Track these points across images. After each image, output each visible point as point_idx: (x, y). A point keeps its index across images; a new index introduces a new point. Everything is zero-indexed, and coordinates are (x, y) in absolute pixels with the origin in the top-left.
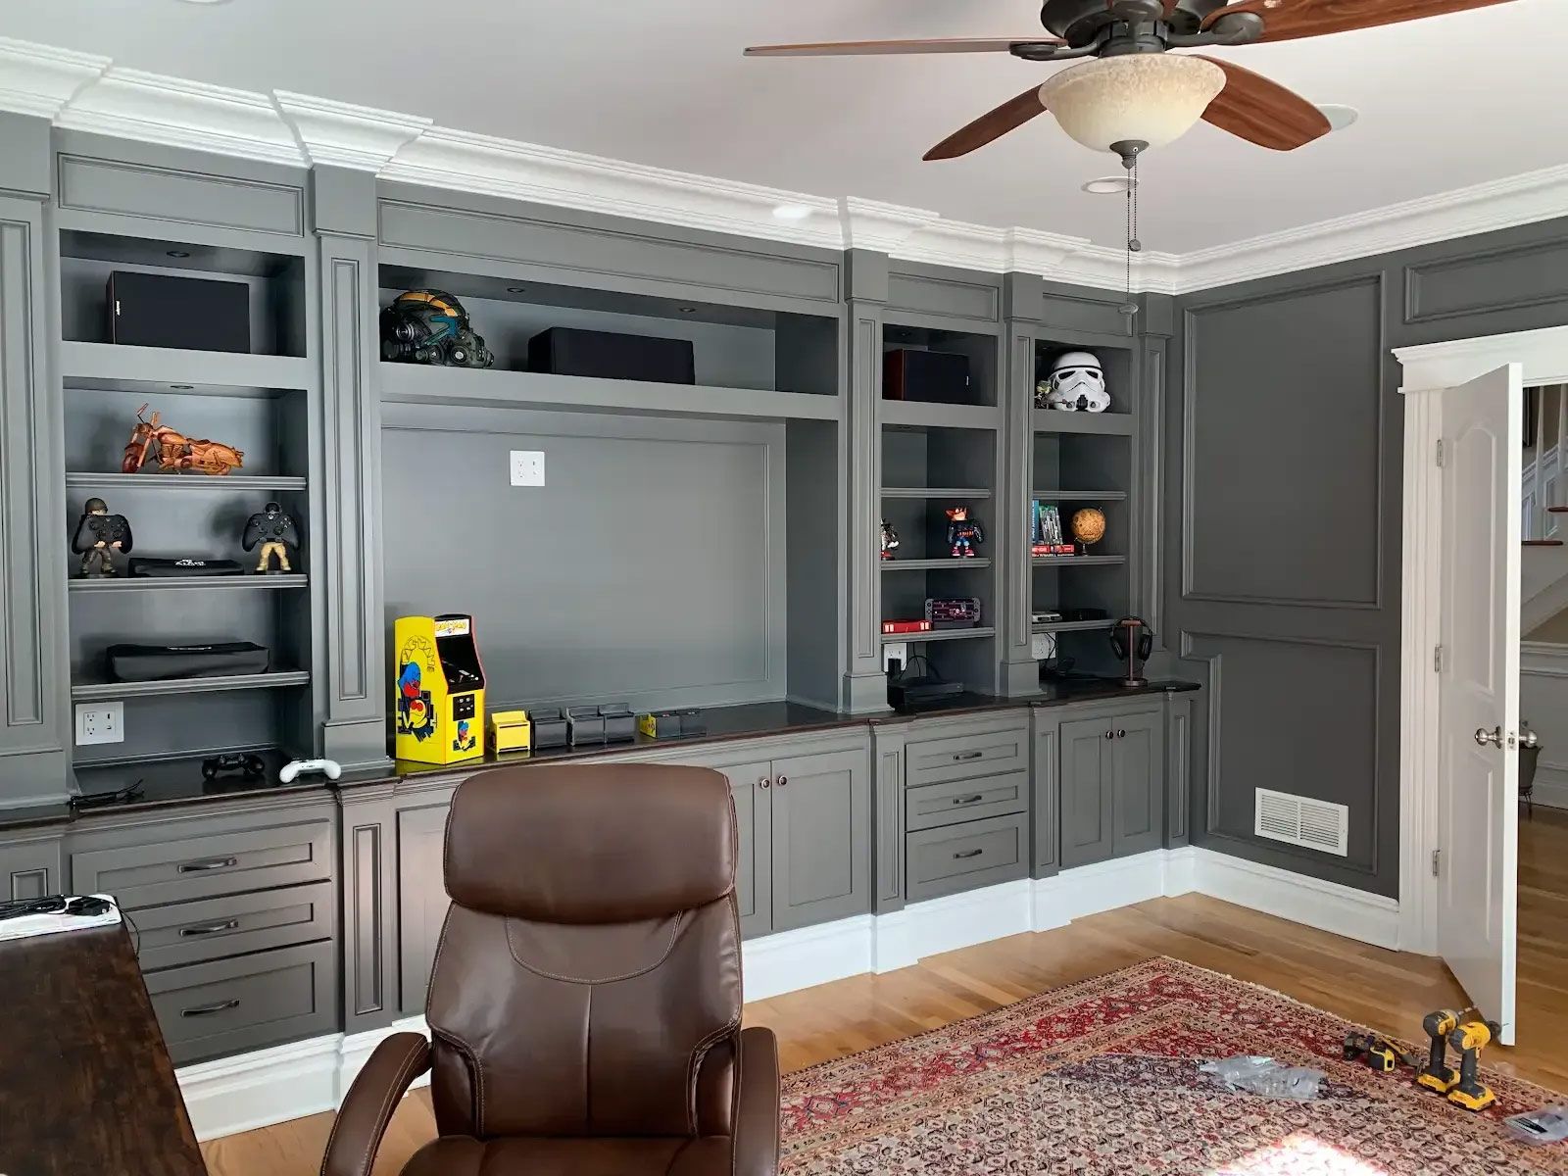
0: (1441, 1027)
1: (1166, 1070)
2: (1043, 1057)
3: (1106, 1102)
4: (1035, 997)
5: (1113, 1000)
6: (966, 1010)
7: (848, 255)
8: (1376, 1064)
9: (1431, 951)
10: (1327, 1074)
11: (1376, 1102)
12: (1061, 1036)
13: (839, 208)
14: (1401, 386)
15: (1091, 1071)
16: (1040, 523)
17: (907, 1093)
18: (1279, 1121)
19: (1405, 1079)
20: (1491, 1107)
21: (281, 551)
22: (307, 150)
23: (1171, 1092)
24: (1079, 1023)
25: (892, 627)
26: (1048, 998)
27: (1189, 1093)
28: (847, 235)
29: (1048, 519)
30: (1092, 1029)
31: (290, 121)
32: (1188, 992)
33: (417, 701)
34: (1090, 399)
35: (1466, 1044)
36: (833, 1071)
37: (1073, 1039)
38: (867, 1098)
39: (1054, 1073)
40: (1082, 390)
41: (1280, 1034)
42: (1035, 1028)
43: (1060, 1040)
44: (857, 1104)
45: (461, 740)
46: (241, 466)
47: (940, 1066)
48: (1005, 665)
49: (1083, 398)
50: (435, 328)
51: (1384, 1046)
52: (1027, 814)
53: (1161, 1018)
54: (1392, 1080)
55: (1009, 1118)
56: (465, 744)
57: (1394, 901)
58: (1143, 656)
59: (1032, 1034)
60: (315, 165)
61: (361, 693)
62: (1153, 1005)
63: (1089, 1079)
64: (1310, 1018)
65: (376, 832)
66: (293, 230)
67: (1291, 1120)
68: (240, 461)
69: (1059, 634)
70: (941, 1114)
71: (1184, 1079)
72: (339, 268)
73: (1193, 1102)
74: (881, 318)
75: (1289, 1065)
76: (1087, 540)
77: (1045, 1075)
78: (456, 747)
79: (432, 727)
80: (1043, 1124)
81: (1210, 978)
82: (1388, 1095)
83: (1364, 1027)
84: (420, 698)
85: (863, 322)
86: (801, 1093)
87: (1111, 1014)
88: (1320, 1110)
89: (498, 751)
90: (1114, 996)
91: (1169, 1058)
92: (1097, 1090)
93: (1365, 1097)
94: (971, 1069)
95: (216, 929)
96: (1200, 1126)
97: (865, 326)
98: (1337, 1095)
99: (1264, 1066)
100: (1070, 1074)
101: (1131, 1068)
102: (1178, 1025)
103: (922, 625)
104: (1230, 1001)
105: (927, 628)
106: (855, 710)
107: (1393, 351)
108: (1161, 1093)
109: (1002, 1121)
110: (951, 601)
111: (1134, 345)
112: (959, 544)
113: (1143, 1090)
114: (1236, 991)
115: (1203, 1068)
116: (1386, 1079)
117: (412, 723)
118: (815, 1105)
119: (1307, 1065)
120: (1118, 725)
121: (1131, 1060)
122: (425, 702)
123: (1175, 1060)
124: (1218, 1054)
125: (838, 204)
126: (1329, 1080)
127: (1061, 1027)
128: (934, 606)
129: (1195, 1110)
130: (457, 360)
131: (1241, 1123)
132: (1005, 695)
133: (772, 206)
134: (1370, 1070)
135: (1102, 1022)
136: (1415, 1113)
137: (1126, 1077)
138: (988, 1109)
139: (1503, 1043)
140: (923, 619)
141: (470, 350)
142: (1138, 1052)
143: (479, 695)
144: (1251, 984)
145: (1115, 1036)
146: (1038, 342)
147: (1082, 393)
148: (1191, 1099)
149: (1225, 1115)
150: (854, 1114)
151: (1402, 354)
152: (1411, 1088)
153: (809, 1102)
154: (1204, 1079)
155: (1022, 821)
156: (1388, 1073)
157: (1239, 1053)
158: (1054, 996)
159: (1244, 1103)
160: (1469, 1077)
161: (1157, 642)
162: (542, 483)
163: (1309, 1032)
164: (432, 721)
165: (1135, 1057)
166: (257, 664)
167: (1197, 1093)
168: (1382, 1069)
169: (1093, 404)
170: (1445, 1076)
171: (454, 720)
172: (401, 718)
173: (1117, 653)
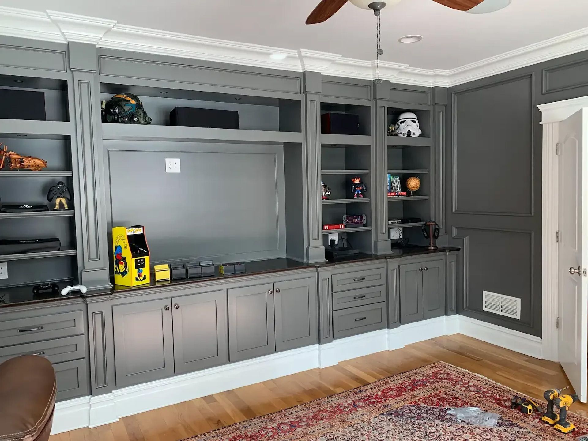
0: (551, 397)
1: (433, 412)
2: (381, 406)
3: (404, 427)
4: (383, 379)
5: (416, 380)
6: (354, 384)
7: (304, 74)
8: (524, 411)
9: (555, 360)
10: (502, 415)
11: (522, 429)
12: (391, 397)
13: (298, 55)
14: (541, 121)
15: (401, 413)
16: (391, 183)
17: (321, 422)
18: (478, 437)
19: (537, 418)
20: (573, 431)
21: (64, 201)
22: (64, 35)
23: (433, 423)
24: (400, 390)
25: (327, 227)
26: (389, 380)
27: (441, 423)
28: (303, 65)
29: (395, 182)
30: (405, 393)
31: (56, 23)
32: (449, 377)
33: (121, 261)
34: (412, 131)
35: (561, 404)
36: (293, 411)
37: (396, 398)
38: (304, 424)
39: (385, 413)
40: (409, 128)
41: (485, 396)
42: (381, 393)
43: (390, 399)
44: (300, 426)
45: (139, 277)
46: (47, 167)
47: (338, 410)
48: (376, 242)
49: (409, 131)
50: (126, 109)
51: (529, 403)
52: (386, 302)
53: (434, 389)
54: (531, 418)
55: (362, 434)
56: (141, 278)
57: (540, 338)
58: (436, 237)
59: (379, 396)
60: (69, 42)
61: (98, 258)
62: (432, 383)
63: (399, 416)
64: (499, 389)
65: (102, 314)
66: (63, 69)
67: (483, 436)
68: (45, 165)
69: (403, 229)
70: (333, 431)
71: (440, 417)
72: (82, 85)
73: (442, 428)
74: (319, 100)
75: (486, 411)
76: (412, 190)
77: (381, 414)
78: (137, 279)
79: (127, 272)
80: (375, 437)
81: (459, 371)
82: (528, 425)
83: (522, 393)
84: (122, 260)
85: (312, 101)
86: (277, 421)
87: (414, 386)
88: (497, 432)
89: (156, 281)
90: (416, 379)
91: (435, 407)
92: (401, 421)
93: (517, 426)
94: (350, 411)
95: (35, 355)
96: (443, 439)
97: (313, 103)
98: (505, 425)
99: (475, 411)
100: (391, 414)
101: (418, 411)
102: (442, 392)
103: (341, 226)
104: (466, 381)
105: (343, 227)
106: (311, 262)
107: (537, 106)
108: (429, 423)
109: (358, 435)
110: (354, 216)
111: (431, 108)
112: (356, 193)
113: (422, 422)
114: (469, 377)
115: (449, 412)
116: (528, 418)
117: (120, 270)
118: (282, 427)
119: (494, 411)
120: (424, 265)
121: (419, 408)
122: (124, 261)
123: (438, 408)
124: (457, 405)
125: (298, 53)
126: (503, 418)
127: (392, 393)
128: (346, 218)
129: (442, 431)
130: (136, 121)
131: (461, 437)
132: (376, 254)
133: (270, 54)
134: (522, 414)
135: (409, 390)
136: (539, 434)
137: (415, 415)
138: (353, 429)
139: (582, 402)
140: (342, 224)
141: (140, 117)
142: (423, 404)
143: (147, 258)
144: (476, 374)
145: (414, 397)
146: (388, 108)
147: (409, 129)
148: (441, 426)
149: (455, 433)
150: (297, 431)
151: (541, 107)
152: (539, 422)
153: (279, 425)
154: (448, 417)
155: (384, 305)
156: (529, 415)
157: (466, 406)
158: (392, 379)
159: (464, 428)
160: (563, 419)
161: (442, 232)
162: (179, 171)
163: (497, 395)
164: (127, 269)
165: (421, 406)
166: (55, 247)
167: (445, 423)
168: (527, 413)
169: (414, 134)
170: (553, 417)
171: (136, 269)
172: (116, 268)
173: (425, 236)
